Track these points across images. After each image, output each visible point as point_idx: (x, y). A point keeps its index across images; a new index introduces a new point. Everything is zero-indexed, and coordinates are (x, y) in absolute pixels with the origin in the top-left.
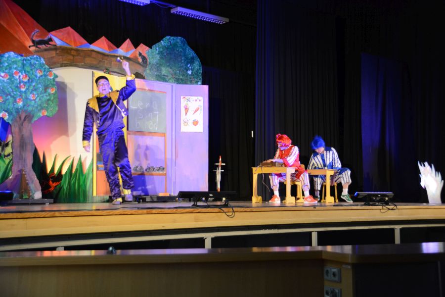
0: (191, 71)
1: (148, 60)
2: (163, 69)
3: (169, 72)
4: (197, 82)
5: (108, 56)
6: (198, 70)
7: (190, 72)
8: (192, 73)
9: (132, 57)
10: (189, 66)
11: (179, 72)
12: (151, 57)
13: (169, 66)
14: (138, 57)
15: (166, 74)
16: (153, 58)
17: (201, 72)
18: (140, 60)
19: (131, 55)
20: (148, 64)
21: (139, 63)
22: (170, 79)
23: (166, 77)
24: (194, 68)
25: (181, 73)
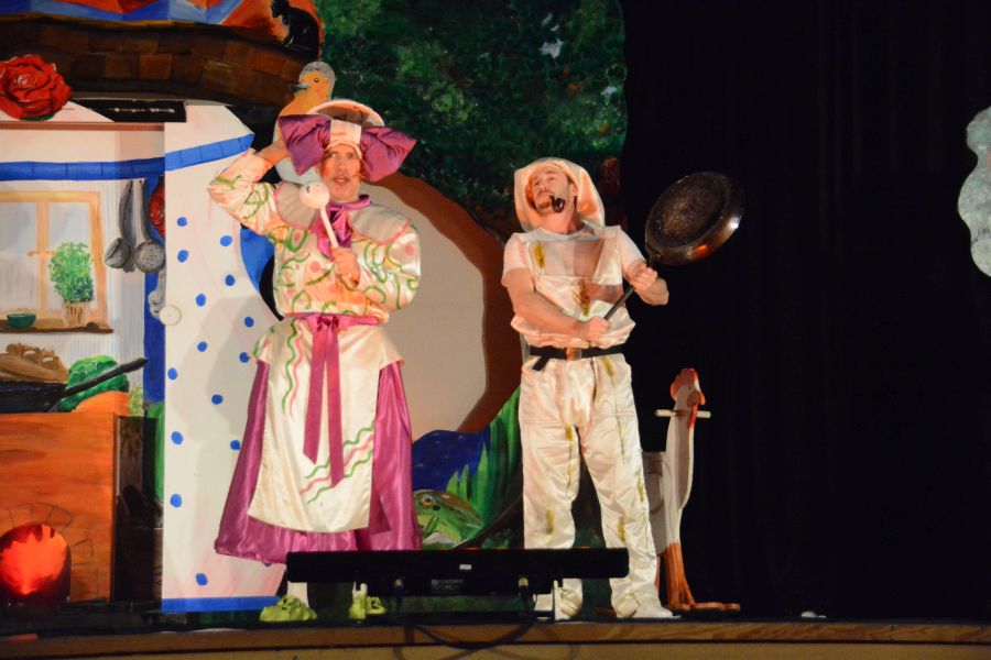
0: (560, 43)
1: (323, 26)
2: (403, 52)
3: (436, 60)
4: (606, 84)
5: (119, 31)
6: (600, 33)
7: (554, 50)
8: (565, 50)
9: (238, 22)
10: (546, 21)
11: (493, 56)
12: (334, 10)
13: (434, 35)
14: (272, 19)
15: (418, 74)
16: (346, 13)
17: (622, 37)
18: (282, 31)
19: (236, 15)
20: (322, 40)
21: (274, 44)
22: (443, 91)
23: (420, 89)
24: (577, 28)
25: (501, 58)
